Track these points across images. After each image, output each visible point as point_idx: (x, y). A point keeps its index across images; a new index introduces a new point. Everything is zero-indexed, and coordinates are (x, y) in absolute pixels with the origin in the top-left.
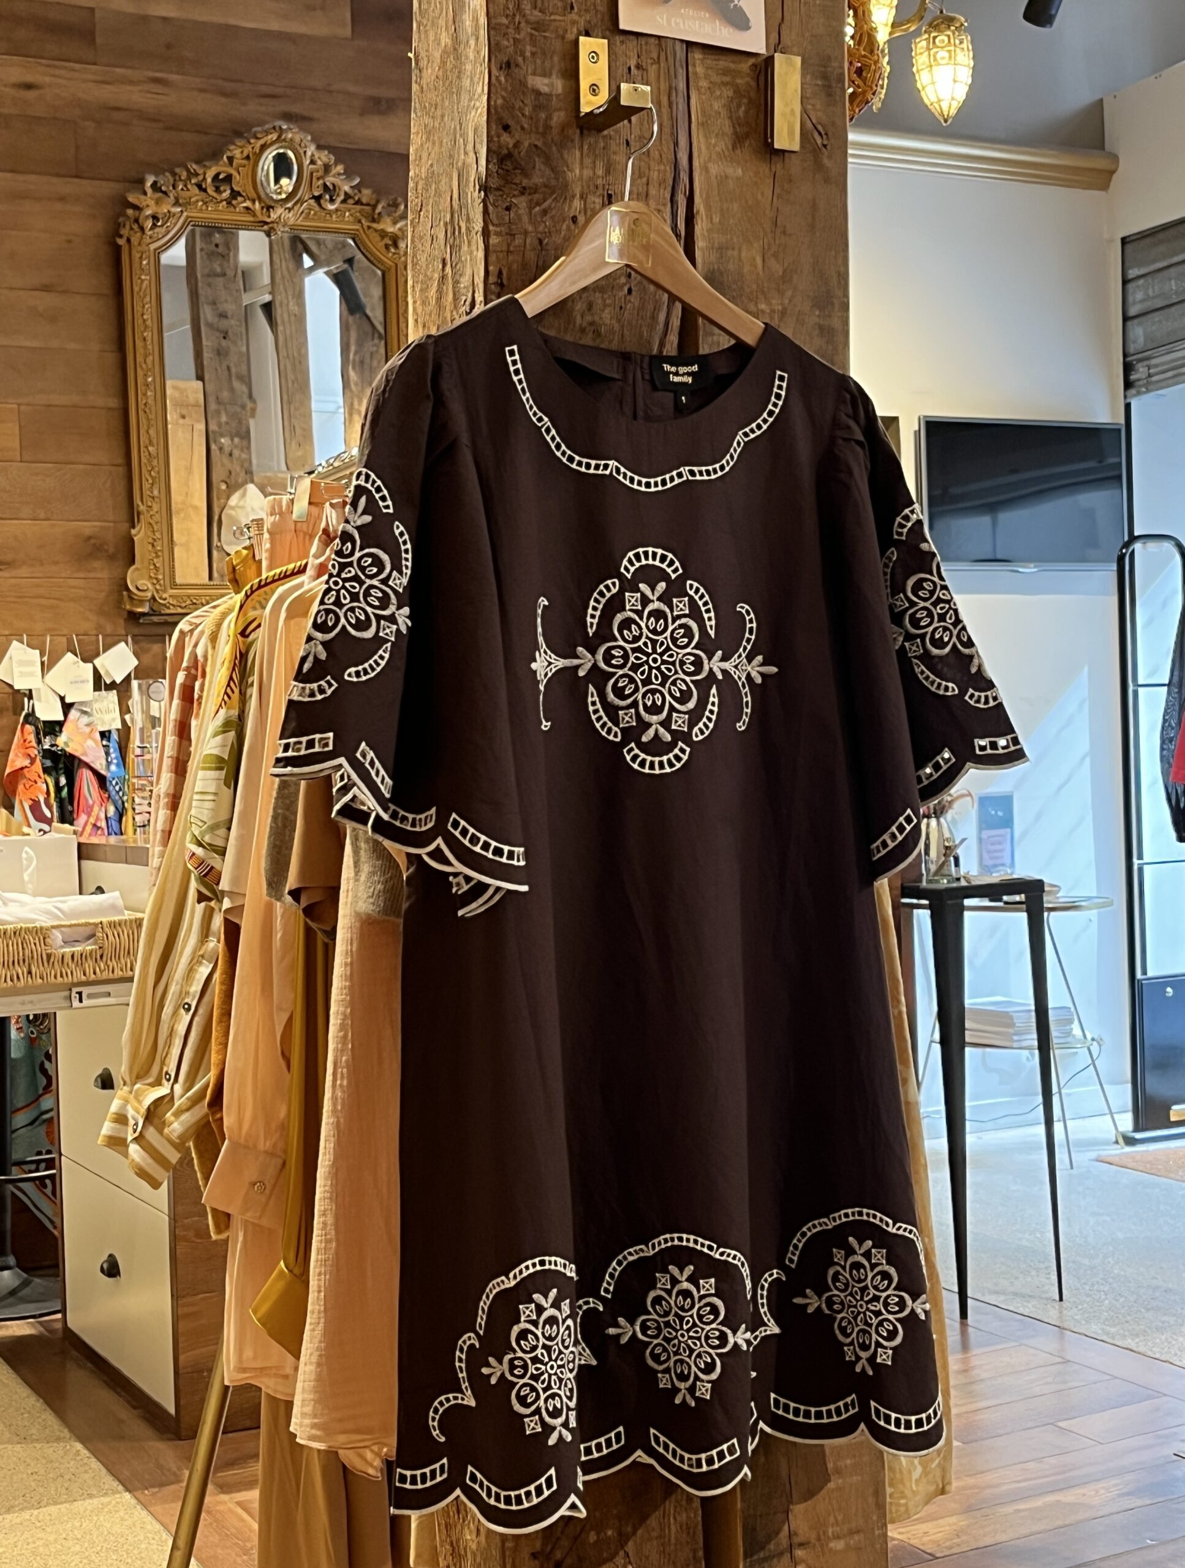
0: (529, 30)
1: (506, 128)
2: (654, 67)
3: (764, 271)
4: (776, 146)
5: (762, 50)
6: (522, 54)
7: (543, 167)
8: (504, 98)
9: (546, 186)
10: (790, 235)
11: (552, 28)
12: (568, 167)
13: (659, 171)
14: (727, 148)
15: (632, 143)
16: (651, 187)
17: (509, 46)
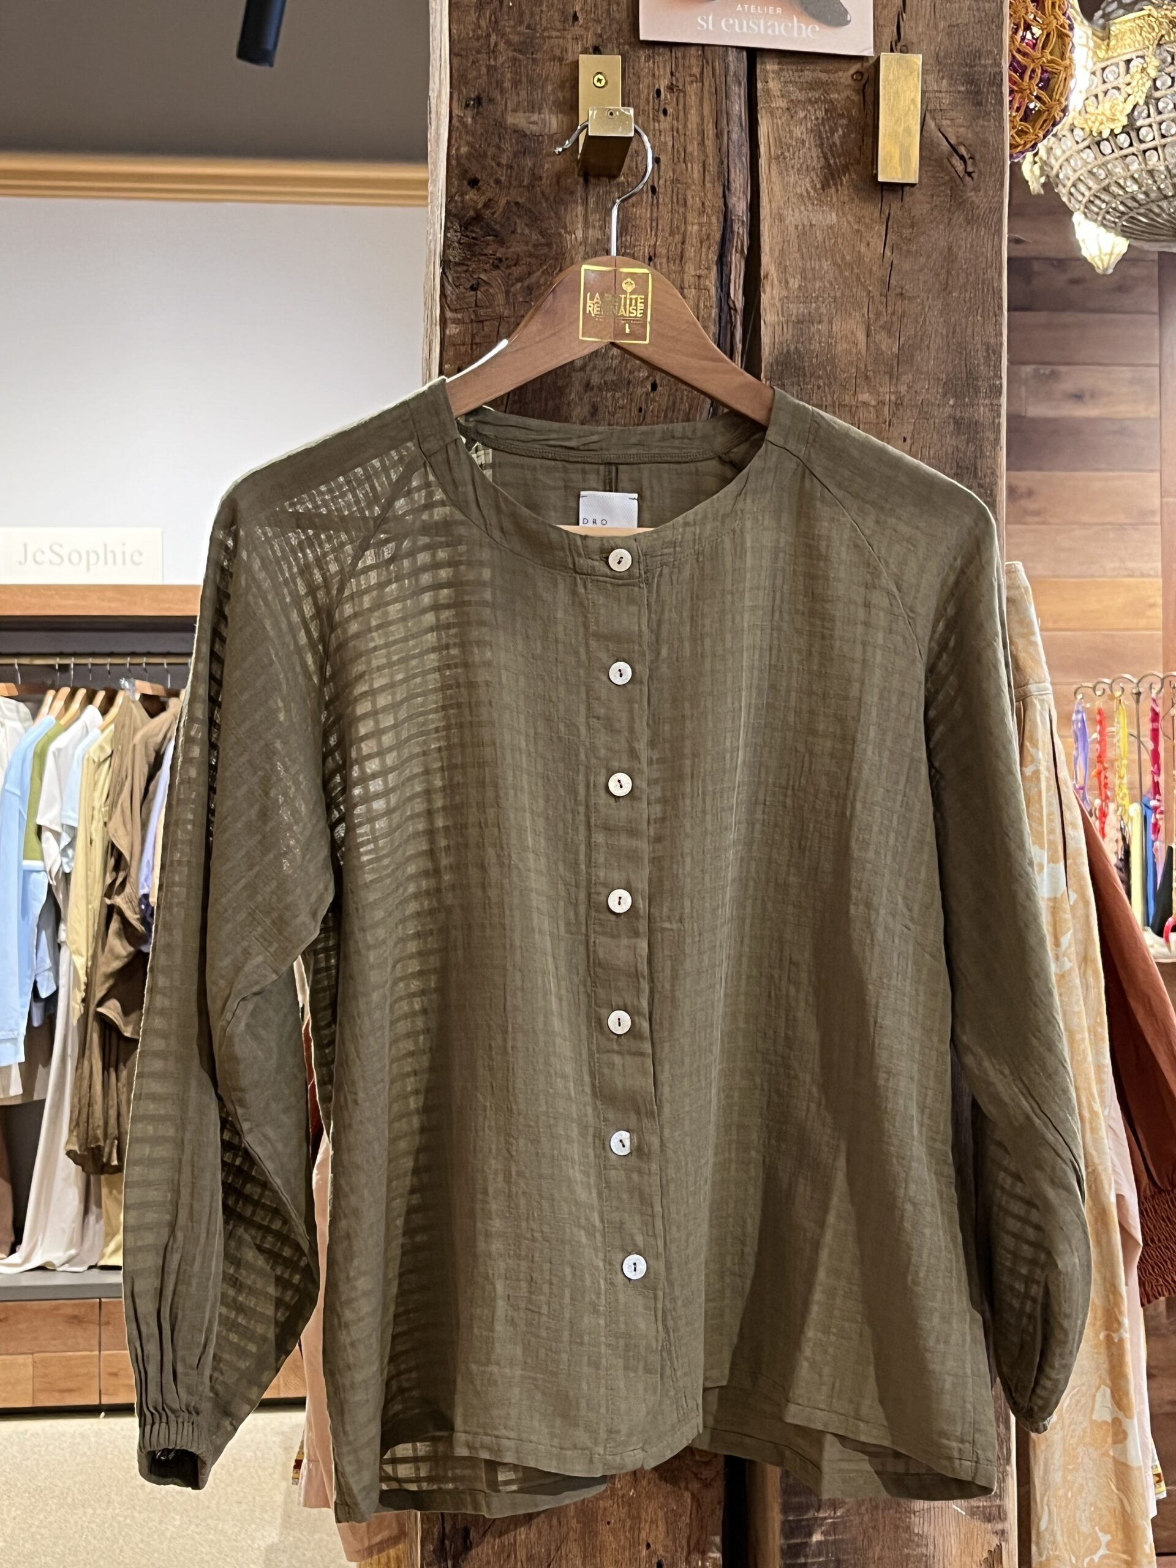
0: (511, 54)
1: (474, 183)
2: (695, 88)
3: (867, 350)
4: (881, 179)
5: (869, 52)
6: (499, 84)
7: (527, 231)
8: (472, 146)
9: (531, 255)
10: (910, 298)
11: (545, 47)
12: (565, 227)
13: (701, 225)
14: (815, 190)
15: (662, 190)
16: (687, 246)
17: (479, 77)
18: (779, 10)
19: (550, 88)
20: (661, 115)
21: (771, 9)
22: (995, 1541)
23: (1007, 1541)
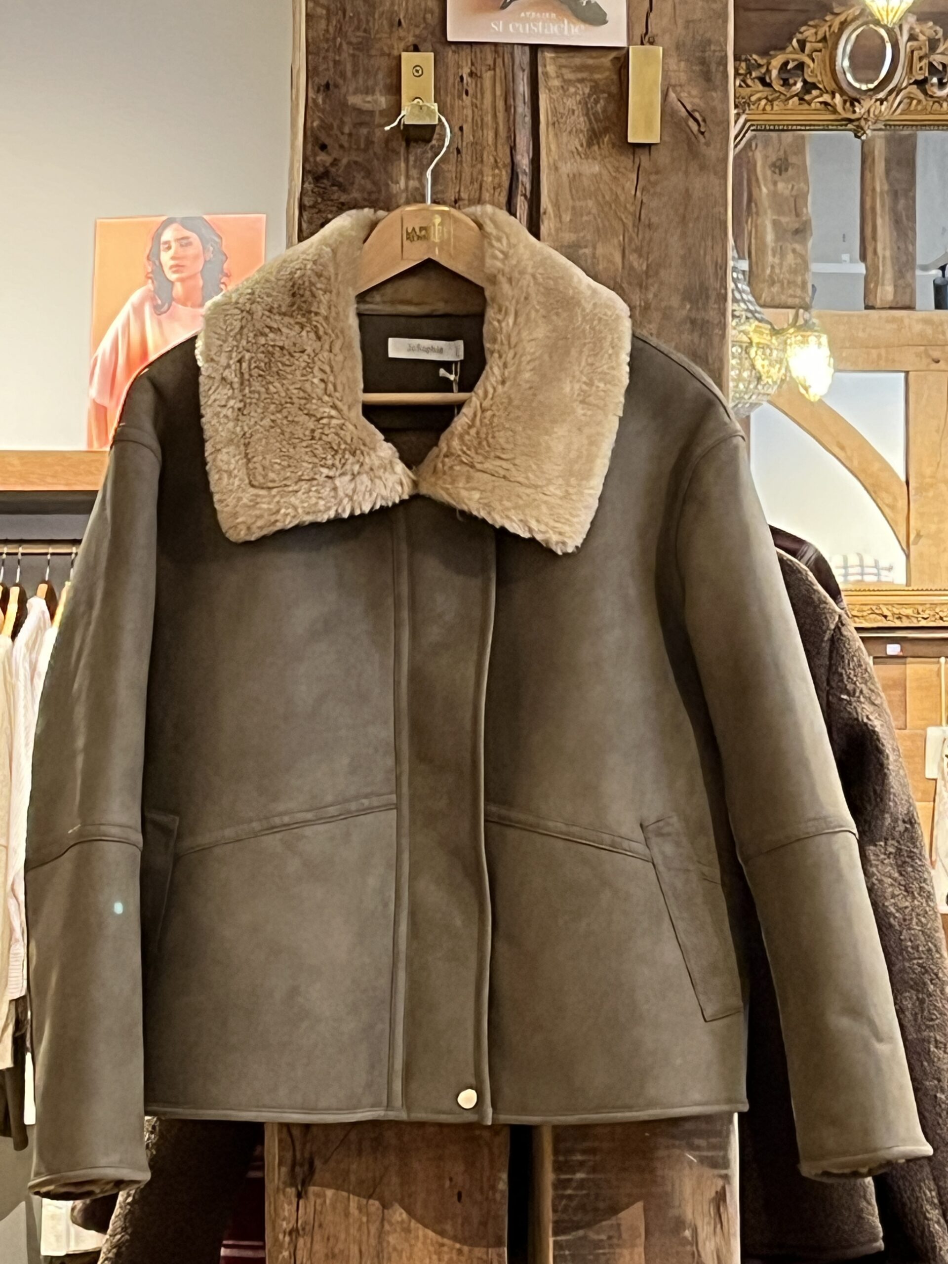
0: (351, 52)
1: (323, 147)
2: (490, 74)
3: (623, 268)
4: (630, 140)
5: (623, 43)
6: (343, 75)
7: (363, 182)
8: (322, 120)
10: (656, 228)
11: (377, 46)
12: (391, 179)
13: (494, 176)
14: (582, 145)
15: (464, 151)
16: (484, 191)
17: (327, 69)
18: (554, 15)
19: (380, 76)
20: (464, 96)
21: (547, 15)
22: (720, 1183)
23: (729, 1183)
